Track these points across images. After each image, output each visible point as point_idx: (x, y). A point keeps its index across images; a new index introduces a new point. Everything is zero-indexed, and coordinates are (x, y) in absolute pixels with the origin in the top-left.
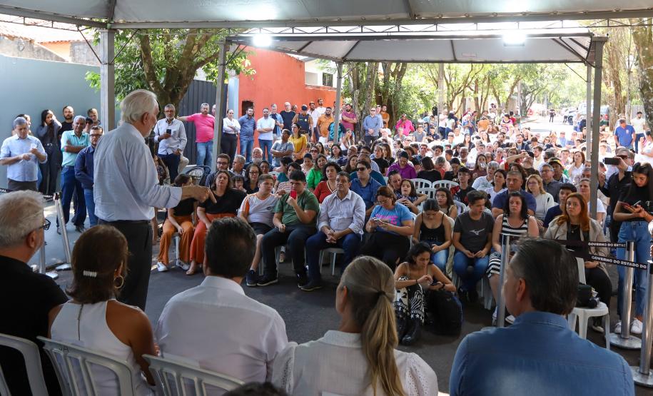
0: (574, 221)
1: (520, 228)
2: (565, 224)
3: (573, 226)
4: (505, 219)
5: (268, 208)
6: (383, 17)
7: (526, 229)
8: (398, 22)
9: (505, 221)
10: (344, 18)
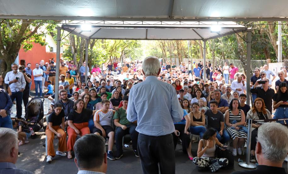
0: (259, 111)
1: (238, 115)
2: (256, 112)
3: (260, 113)
4: (230, 112)
5: (109, 118)
6: (155, 17)
7: (240, 115)
8: (161, 20)
9: (231, 113)
10: (134, 17)
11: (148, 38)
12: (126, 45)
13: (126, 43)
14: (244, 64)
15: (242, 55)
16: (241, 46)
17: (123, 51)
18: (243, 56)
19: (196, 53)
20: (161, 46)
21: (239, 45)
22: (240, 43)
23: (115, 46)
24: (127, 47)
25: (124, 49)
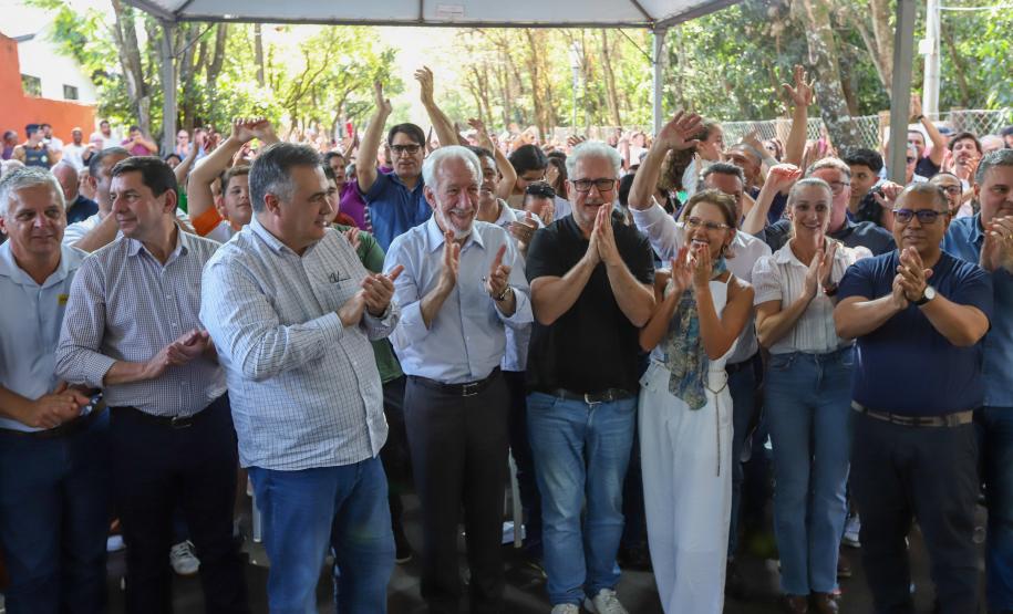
11: (427, 17)
12: (353, 83)
13: (348, 74)
14: (834, 117)
15: (827, 82)
16: (823, 44)
17: (340, 104)
18: (831, 86)
19: (592, 108)
20: (472, 88)
21: (815, 36)
22: (818, 29)
23: (307, 78)
24: (354, 88)
25: (345, 95)
